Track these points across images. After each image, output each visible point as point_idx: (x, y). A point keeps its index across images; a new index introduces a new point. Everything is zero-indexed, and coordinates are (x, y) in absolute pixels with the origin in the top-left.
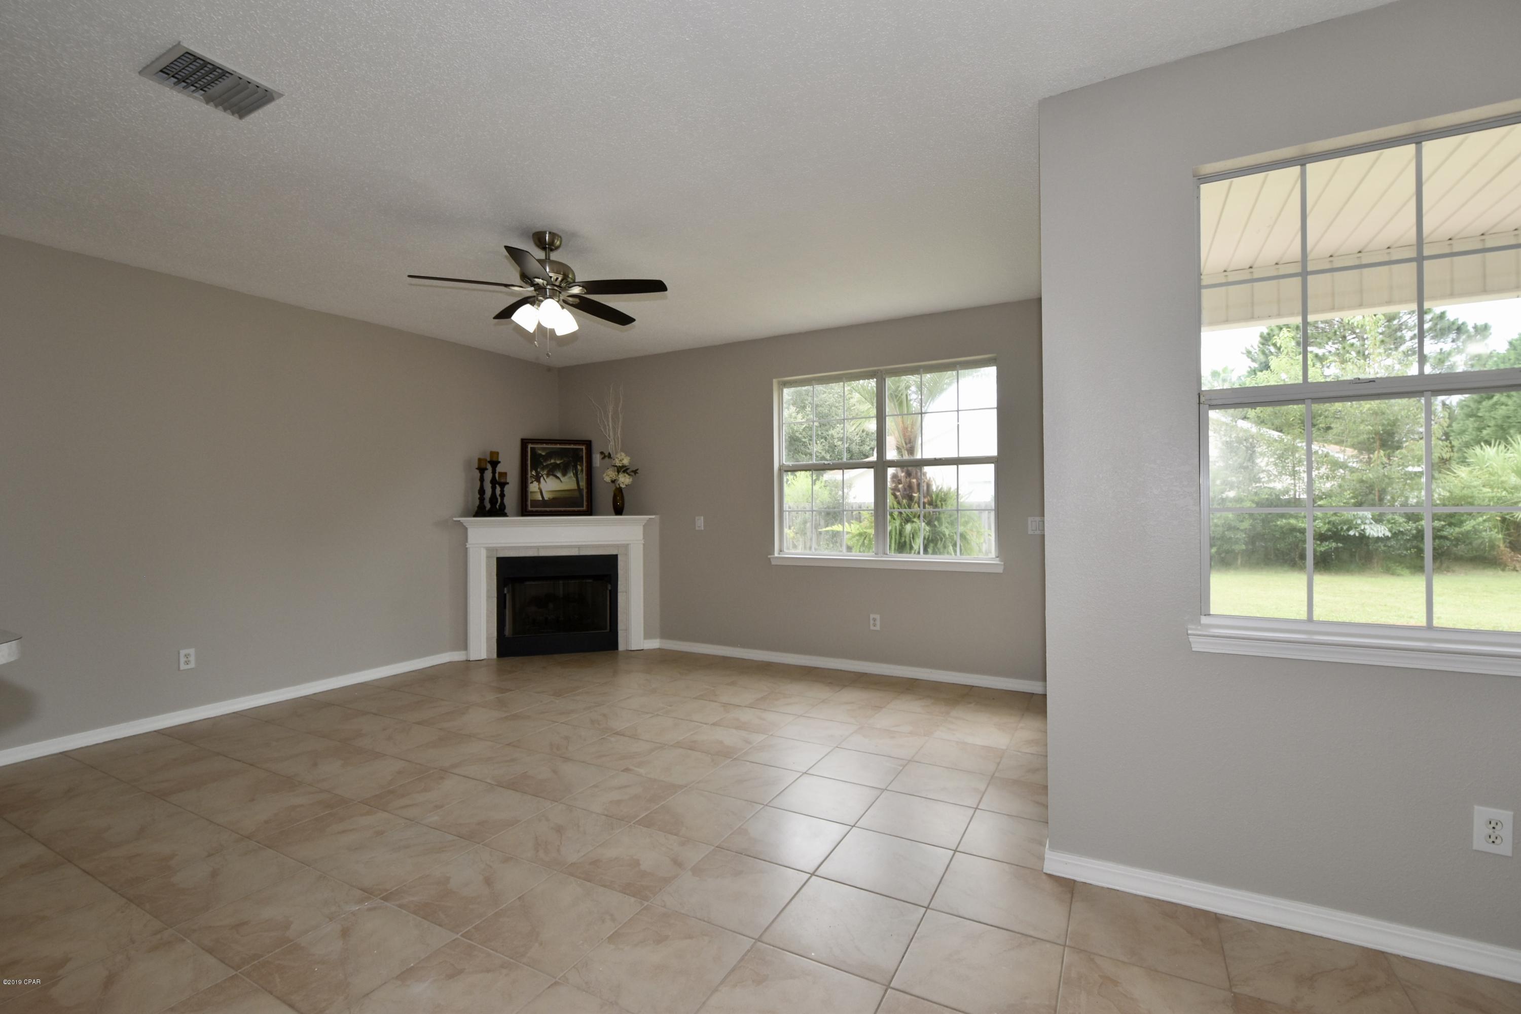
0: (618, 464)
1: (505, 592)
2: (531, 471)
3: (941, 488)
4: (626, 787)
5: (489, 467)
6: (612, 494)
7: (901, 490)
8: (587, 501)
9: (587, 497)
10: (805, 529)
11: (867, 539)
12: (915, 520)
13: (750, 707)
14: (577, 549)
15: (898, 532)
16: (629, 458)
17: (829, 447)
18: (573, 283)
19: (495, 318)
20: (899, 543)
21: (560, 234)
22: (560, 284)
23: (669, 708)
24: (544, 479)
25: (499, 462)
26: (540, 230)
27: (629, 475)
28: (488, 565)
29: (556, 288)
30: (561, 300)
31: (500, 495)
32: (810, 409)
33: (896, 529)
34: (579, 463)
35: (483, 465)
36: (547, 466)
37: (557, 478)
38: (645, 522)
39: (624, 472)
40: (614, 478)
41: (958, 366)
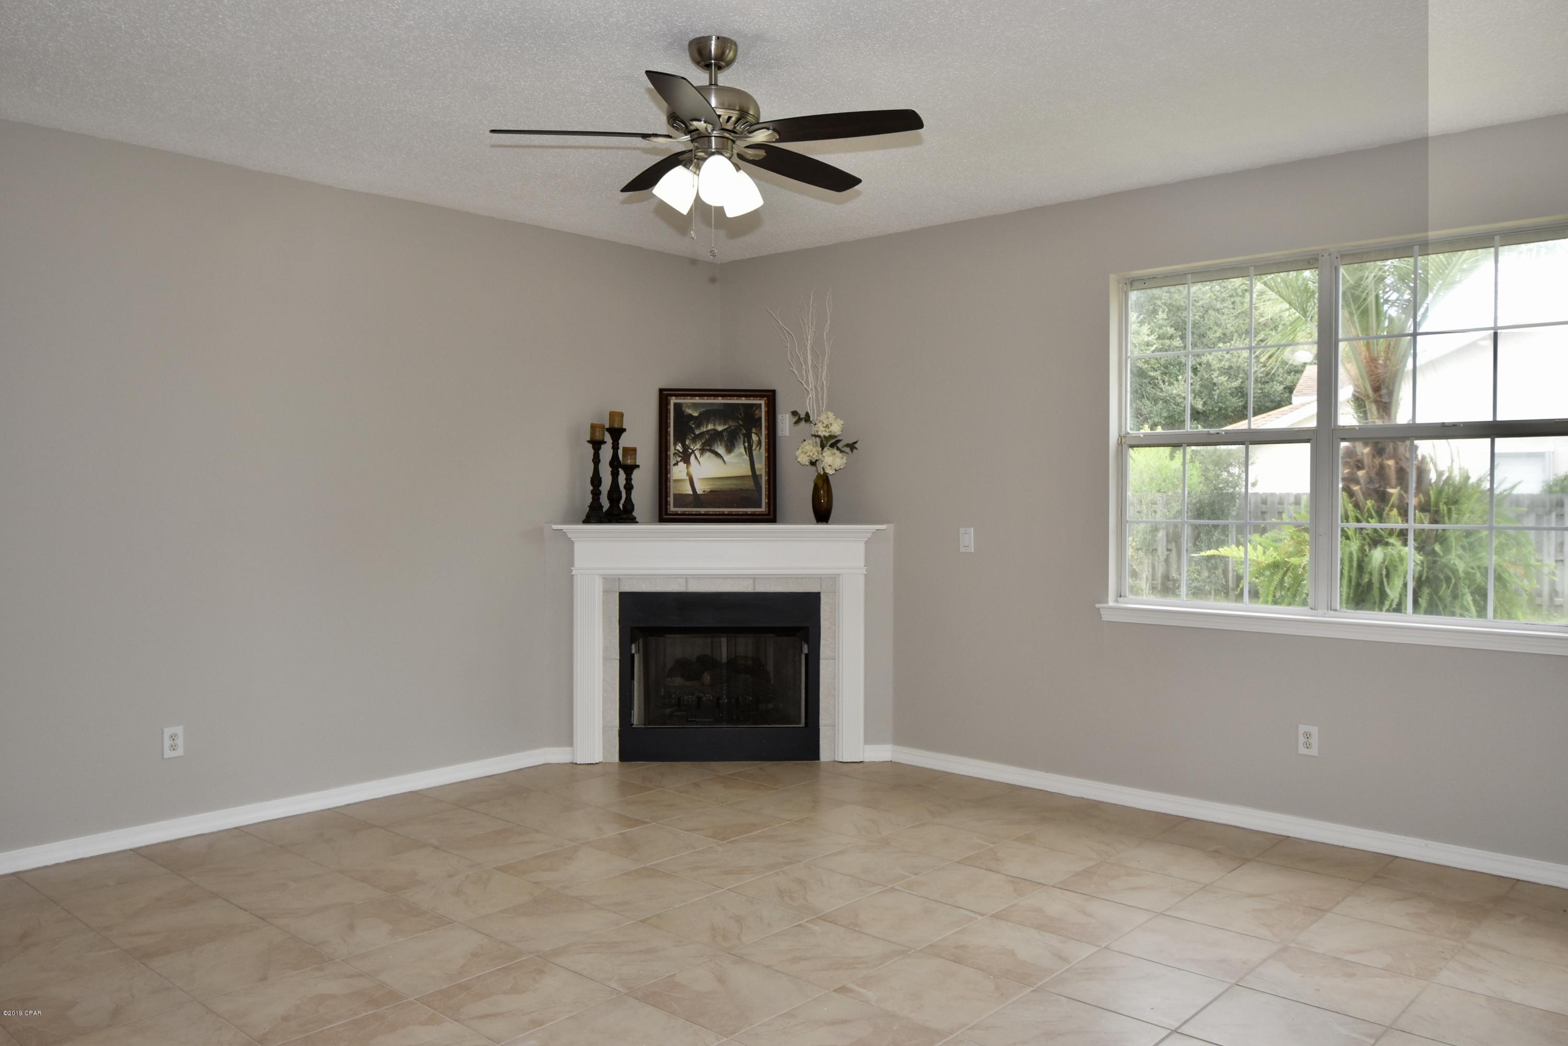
0: (823, 433)
1: (633, 651)
2: (675, 444)
3: (1449, 478)
4: (844, 1022)
5: (608, 438)
6: (812, 485)
7: (1362, 481)
8: (769, 497)
9: (769, 490)
10: (1155, 541)
11: (1289, 574)
12: (1392, 540)
13: (1064, 887)
14: (751, 581)
15: (1355, 564)
16: (842, 422)
17: (1201, 386)
18: (756, 125)
19: (625, 190)
20: (1358, 585)
21: (733, 38)
22: (735, 127)
23: (913, 877)
24: (696, 457)
25: (624, 430)
26: (702, 35)
27: (841, 451)
28: (605, 603)
29: (726, 135)
30: (735, 156)
31: (625, 487)
32: (1165, 316)
33: (1351, 560)
34: (754, 430)
35: (598, 437)
36: (702, 434)
37: (718, 455)
38: (869, 535)
39: (832, 446)
40: (815, 458)
41: (1497, 238)
